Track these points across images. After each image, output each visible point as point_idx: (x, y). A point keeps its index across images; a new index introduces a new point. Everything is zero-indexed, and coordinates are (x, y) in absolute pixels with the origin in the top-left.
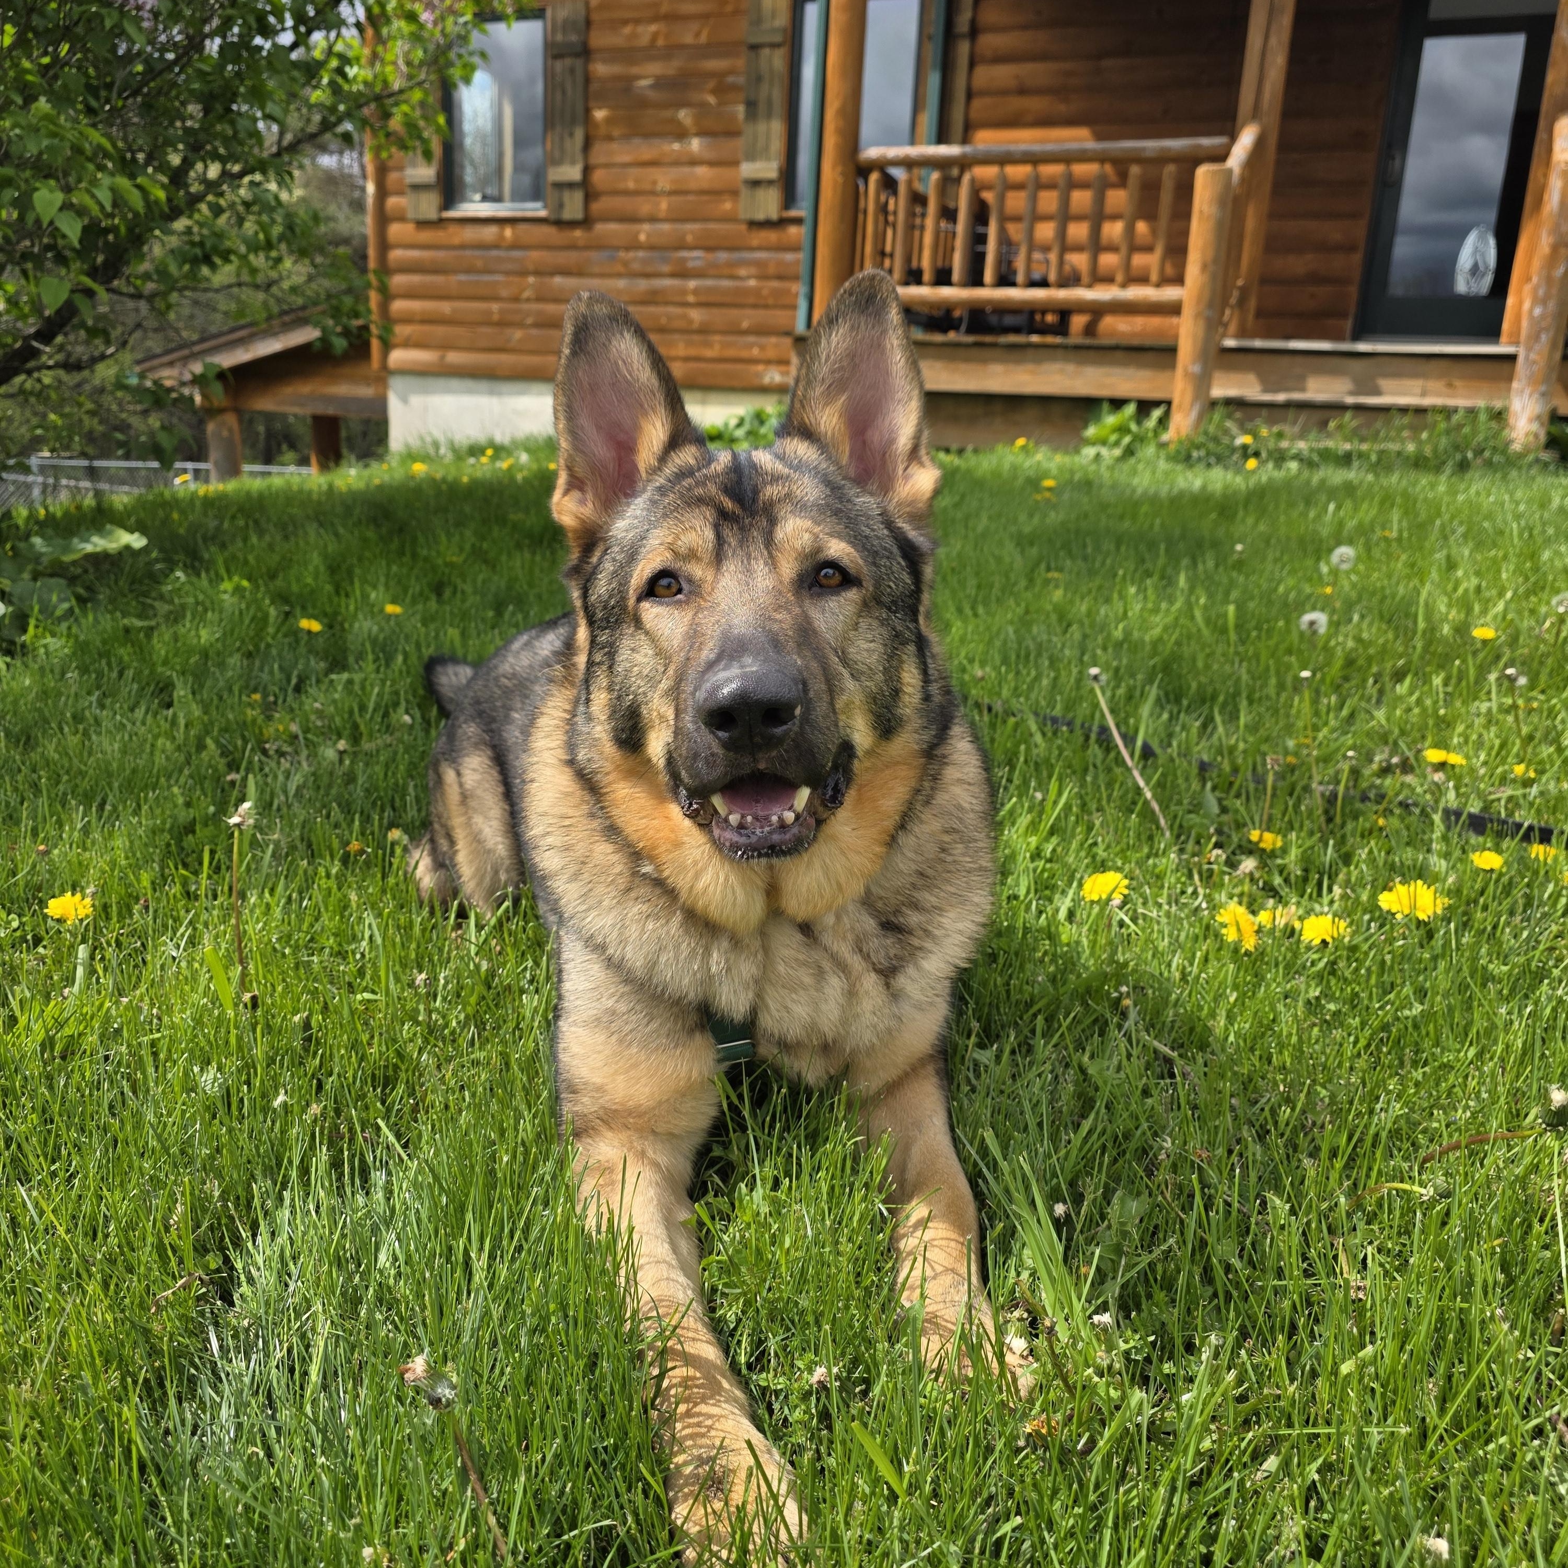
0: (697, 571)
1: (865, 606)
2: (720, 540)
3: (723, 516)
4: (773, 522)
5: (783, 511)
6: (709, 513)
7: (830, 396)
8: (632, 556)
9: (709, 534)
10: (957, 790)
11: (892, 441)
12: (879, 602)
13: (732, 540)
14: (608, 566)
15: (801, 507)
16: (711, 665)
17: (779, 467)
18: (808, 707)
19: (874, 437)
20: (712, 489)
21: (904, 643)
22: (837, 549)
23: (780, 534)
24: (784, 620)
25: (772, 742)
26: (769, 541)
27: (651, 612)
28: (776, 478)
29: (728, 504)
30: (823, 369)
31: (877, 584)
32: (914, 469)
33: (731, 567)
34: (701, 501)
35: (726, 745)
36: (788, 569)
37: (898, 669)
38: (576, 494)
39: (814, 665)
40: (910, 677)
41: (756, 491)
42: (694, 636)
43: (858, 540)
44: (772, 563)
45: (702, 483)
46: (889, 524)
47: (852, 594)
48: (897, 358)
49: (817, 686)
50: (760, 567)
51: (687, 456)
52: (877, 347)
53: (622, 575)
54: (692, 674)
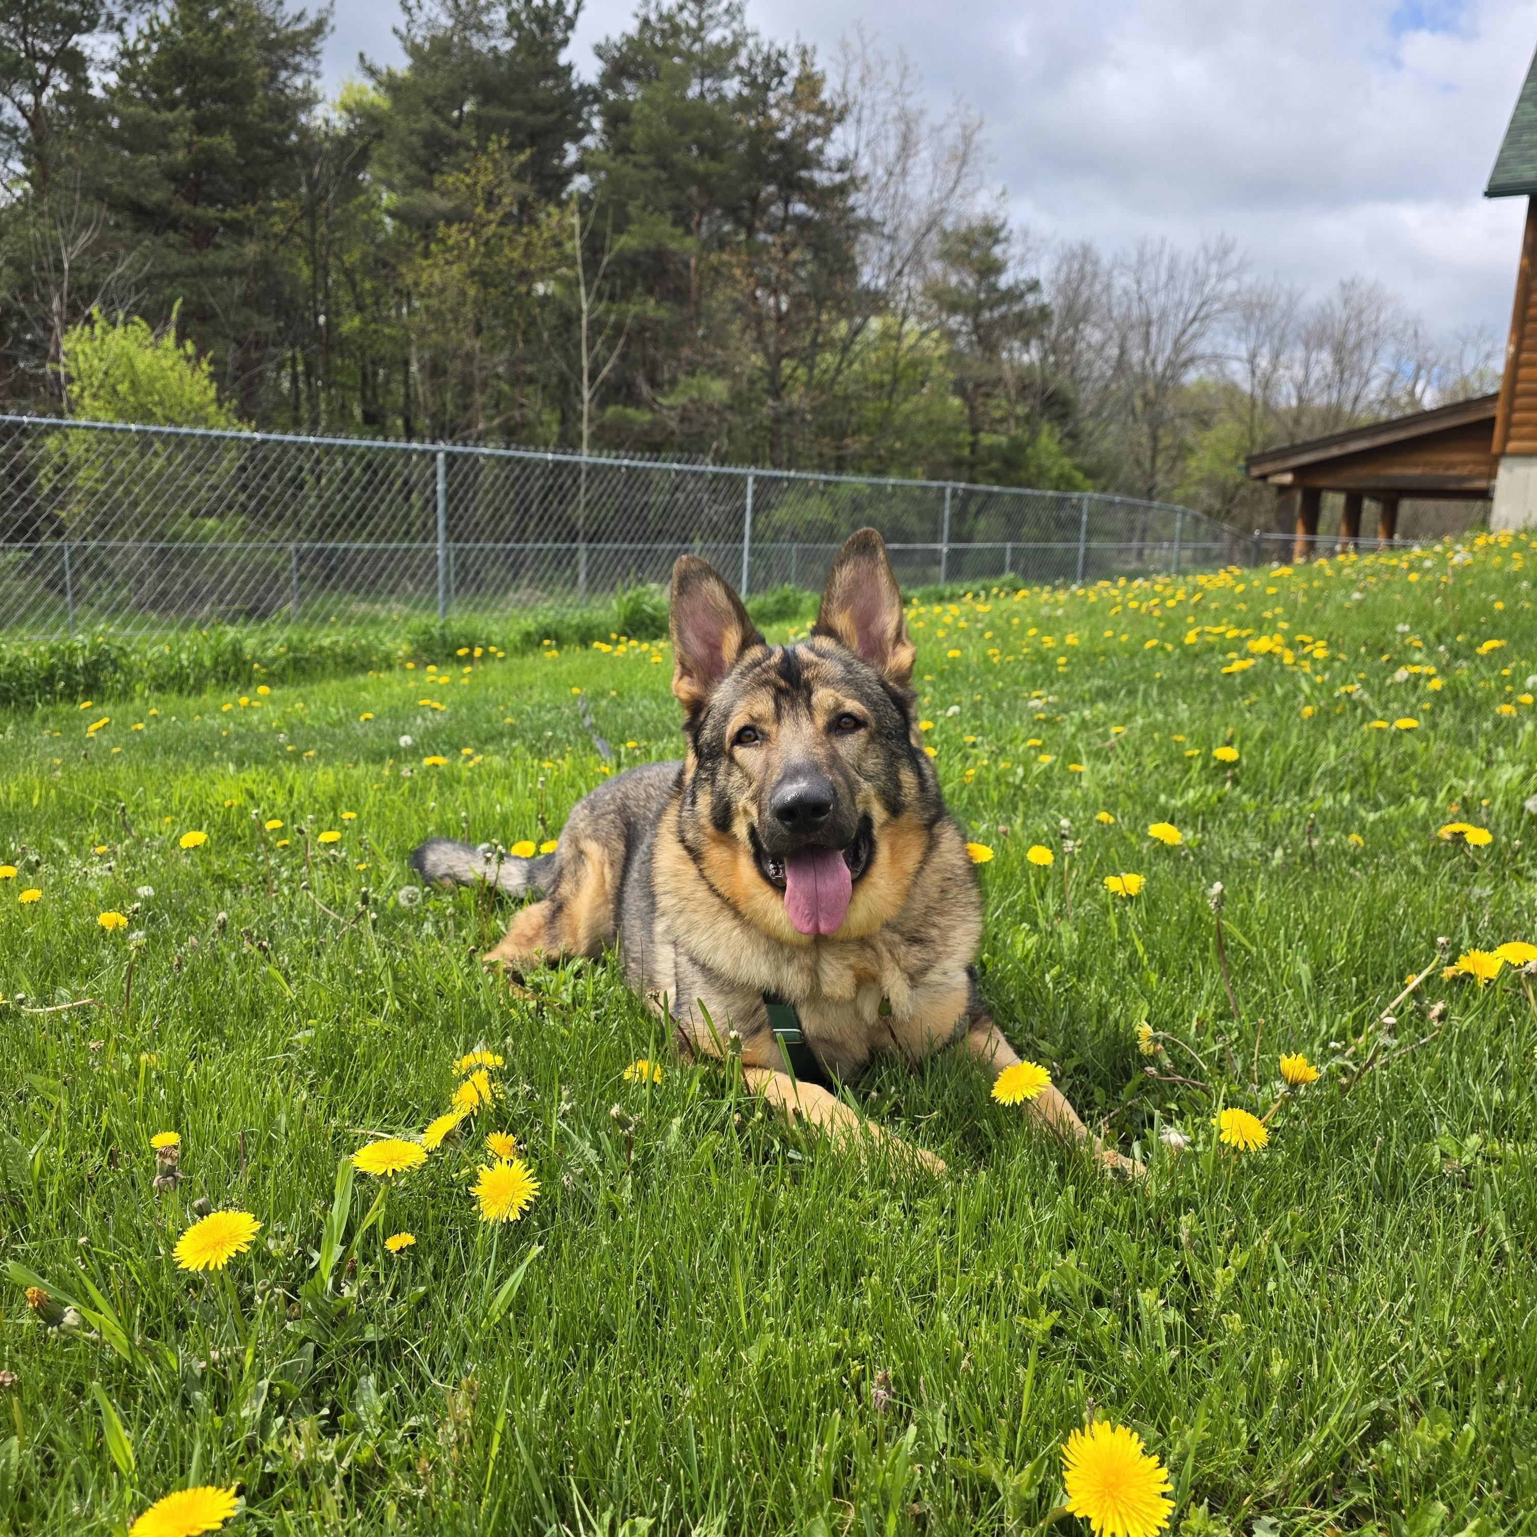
0: (766, 728)
1: (872, 738)
2: (778, 707)
3: (779, 693)
4: (810, 693)
5: (816, 686)
6: (772, 691)
7: (843, 606)
8: (726, 716)
9: (771, 704)
10: (949, 856)
11: (884, 632)
12: (880, 734)
13: (785, 704)
14: (710, 722)
15: (827, 683)
16: (780, 783)
17: (812, 657)
18: (837, 802)
19: (874, 629)
20: (773, 675)
21: (899, 757)
22: (852, 705)
23: (814, 699)
24: (821, 753)
25: (818, 826)
26: (809, 706)
27: (740, 753)
28: (808, 665)
29: (782, 683)
30: (838, 591)
31: (879, 720)
32: (899, 648)
33: (787, 722)
34: (766, 683)
35: (789, 829)
36: (821, 720)
37: (897, 772)
38: (687, 679)
39: (840, 779)
40: (907, 777)
41: (799, 674)
42: (767, 765)
43: (864, 698)
44: (812, 719)
45: (765, 671)
46: (883, 685)
47: (862, 732)
48: (883, 581)
49: (843, 791)
50: (804, 722)
51: (756, 652)
52: (872, 575)
53: (720, 728)
54: (768, 789)
